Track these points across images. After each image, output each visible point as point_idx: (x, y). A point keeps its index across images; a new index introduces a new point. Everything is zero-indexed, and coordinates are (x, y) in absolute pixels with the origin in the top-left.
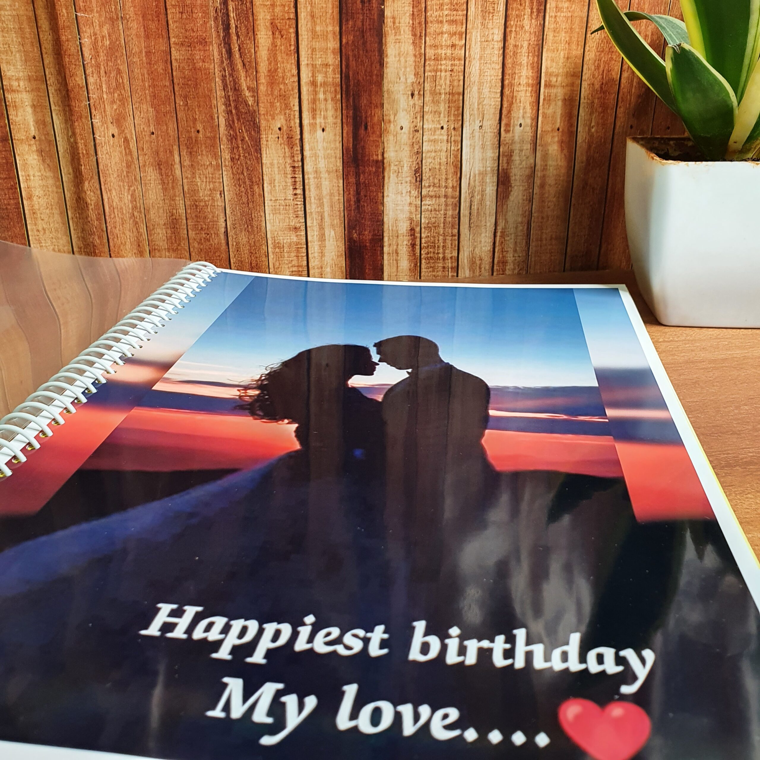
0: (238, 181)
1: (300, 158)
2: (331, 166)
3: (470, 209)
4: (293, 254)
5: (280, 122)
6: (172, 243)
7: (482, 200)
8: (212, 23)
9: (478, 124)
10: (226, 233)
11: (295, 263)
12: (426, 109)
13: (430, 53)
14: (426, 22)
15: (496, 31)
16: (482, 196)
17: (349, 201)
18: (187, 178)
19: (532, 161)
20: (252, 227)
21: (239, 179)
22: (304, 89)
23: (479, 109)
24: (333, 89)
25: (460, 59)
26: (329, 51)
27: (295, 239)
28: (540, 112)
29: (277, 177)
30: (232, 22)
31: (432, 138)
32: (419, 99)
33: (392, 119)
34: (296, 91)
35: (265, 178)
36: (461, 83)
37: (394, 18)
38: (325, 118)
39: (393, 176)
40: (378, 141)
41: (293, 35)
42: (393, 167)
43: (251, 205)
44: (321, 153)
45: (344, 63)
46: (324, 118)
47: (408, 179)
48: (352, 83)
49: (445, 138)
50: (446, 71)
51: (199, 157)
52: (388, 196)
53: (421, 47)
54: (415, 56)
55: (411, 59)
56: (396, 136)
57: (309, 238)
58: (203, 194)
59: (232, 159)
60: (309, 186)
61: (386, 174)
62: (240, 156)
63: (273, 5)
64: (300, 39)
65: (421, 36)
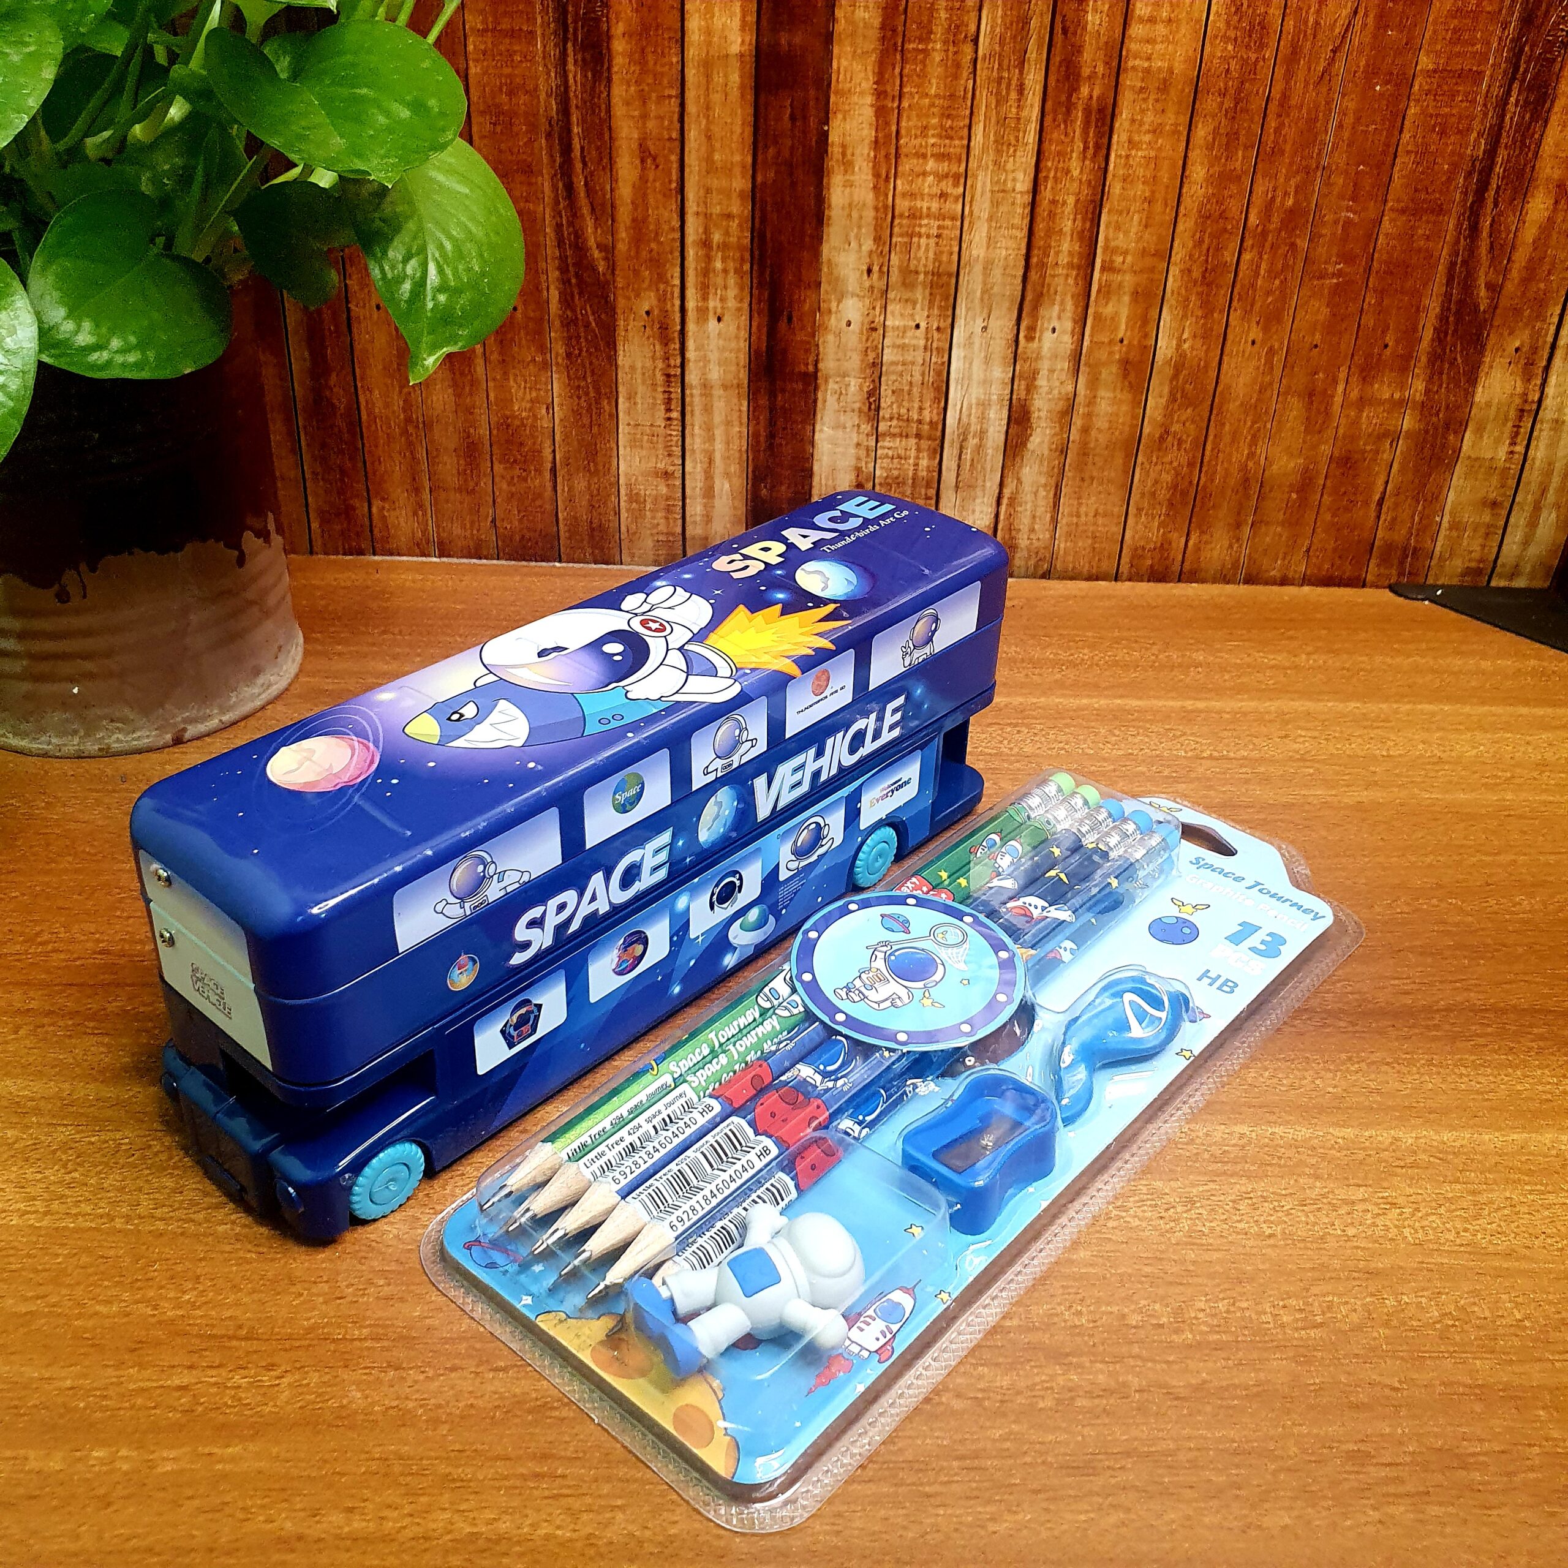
0: (575, 389)
1: (679, 361)
2: (730, 377)
3: (960, 458)
4: (660, 514)
5: (648, 302)
6: (466, 481)
7: (979, 448)
8: (543, 141)
9: (980, 323)
10: (554, 470)
11: (662, 528)
12: (891, 295)
13: (902, 205)
14: (897, 156)
15: (1020, 176)
16: (981, 439)
17: (756, 435)
18: (494, 379)
19: (1070, 388)
20: (596, 465)
21: (579, 387)
22: (691, 253)
23: (982, 299)
24: (738, 255)
25: (953, 219)
26: (734, 195)
27: (664, 490)
28: (1091, 311)
29: (641, 389)
30: (576, 144)
31: (899, 342)
32: (880, 278)
33: (834, 309)
34: (677, 254)
35: (621, 389)
36: (955, 257)
37: (844, 146)
38: (723, 300)
39: (831, 400)
40: (809, 343)
41: (675, 166)
42: (832, 385)
43: (595, 430)
44: (714, 356)
45: (757, 215)
46: (721, 300)
47: (857, 406)
48: (770, 245)
49: (922, 342)
50: (928, 236)
51: (516, 349)
52: (821, 431)
53: (887, 195)
54: (876, 209)
55: (869, 214)
56: (838, 335)
57: (688, 490)
58: (519, 407)
59: (569, 355)
60: (692, 405)
61: (820, 395)
62: (581, 350)
63: (644, 117)
64: (687, 170)
65: (887, 177)
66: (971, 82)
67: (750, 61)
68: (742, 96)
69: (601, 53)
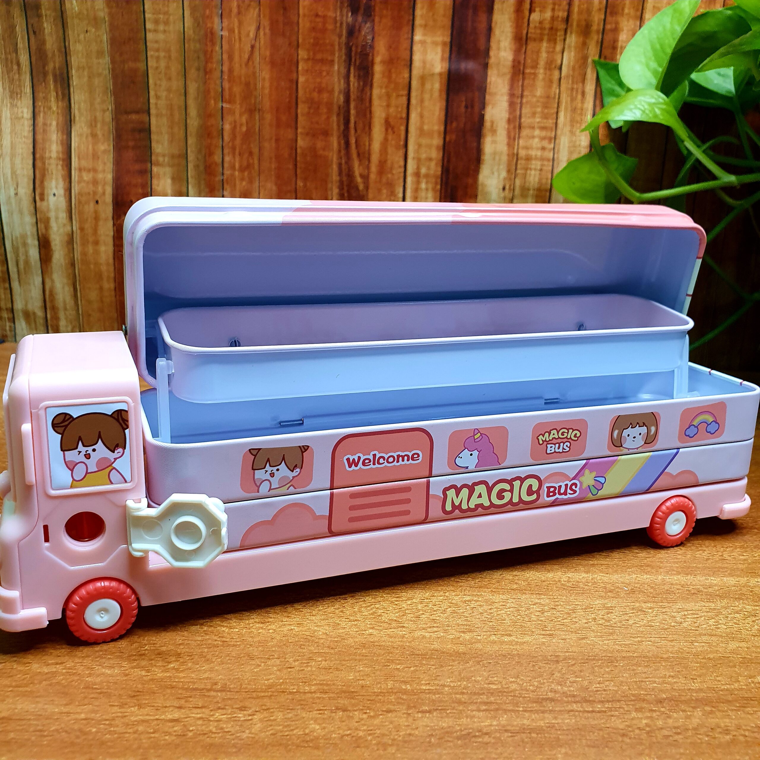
8: (335, 118)
13: (522, 153)
14: (520, 127)
22: (410, 180)
24: (434, 180)
25: (549, 160)
26: (433, 147)
30: (352, 118)
32: (509, 192)
34: (402, 180)
36: (549, 181)
37: (492, 122)
41: (403, 133)
45: (445, 159)
48: (451, 175)
50: (535, 169)
53: (514, 148)
54: (508, 155)
55: (505, 158)
63: (388, 106)
64: (409, 135)
65: (514, 139)
66: (558, 91)
67: (445, 77)
68: (440, 95)
69: (367, 72)
